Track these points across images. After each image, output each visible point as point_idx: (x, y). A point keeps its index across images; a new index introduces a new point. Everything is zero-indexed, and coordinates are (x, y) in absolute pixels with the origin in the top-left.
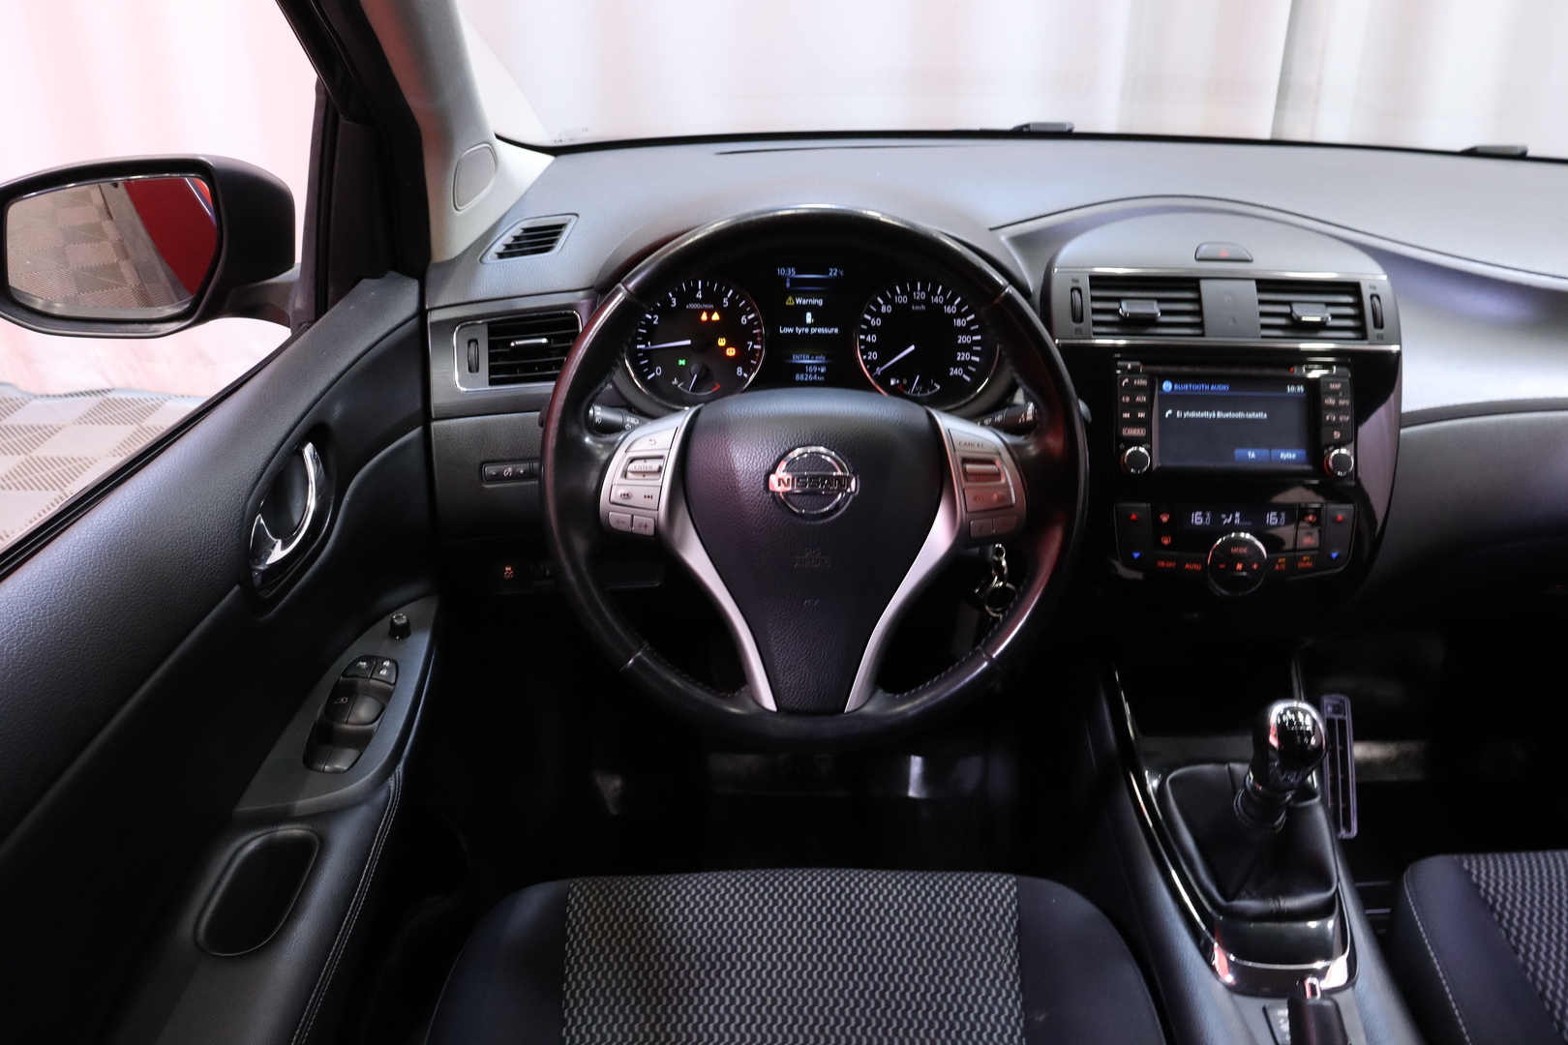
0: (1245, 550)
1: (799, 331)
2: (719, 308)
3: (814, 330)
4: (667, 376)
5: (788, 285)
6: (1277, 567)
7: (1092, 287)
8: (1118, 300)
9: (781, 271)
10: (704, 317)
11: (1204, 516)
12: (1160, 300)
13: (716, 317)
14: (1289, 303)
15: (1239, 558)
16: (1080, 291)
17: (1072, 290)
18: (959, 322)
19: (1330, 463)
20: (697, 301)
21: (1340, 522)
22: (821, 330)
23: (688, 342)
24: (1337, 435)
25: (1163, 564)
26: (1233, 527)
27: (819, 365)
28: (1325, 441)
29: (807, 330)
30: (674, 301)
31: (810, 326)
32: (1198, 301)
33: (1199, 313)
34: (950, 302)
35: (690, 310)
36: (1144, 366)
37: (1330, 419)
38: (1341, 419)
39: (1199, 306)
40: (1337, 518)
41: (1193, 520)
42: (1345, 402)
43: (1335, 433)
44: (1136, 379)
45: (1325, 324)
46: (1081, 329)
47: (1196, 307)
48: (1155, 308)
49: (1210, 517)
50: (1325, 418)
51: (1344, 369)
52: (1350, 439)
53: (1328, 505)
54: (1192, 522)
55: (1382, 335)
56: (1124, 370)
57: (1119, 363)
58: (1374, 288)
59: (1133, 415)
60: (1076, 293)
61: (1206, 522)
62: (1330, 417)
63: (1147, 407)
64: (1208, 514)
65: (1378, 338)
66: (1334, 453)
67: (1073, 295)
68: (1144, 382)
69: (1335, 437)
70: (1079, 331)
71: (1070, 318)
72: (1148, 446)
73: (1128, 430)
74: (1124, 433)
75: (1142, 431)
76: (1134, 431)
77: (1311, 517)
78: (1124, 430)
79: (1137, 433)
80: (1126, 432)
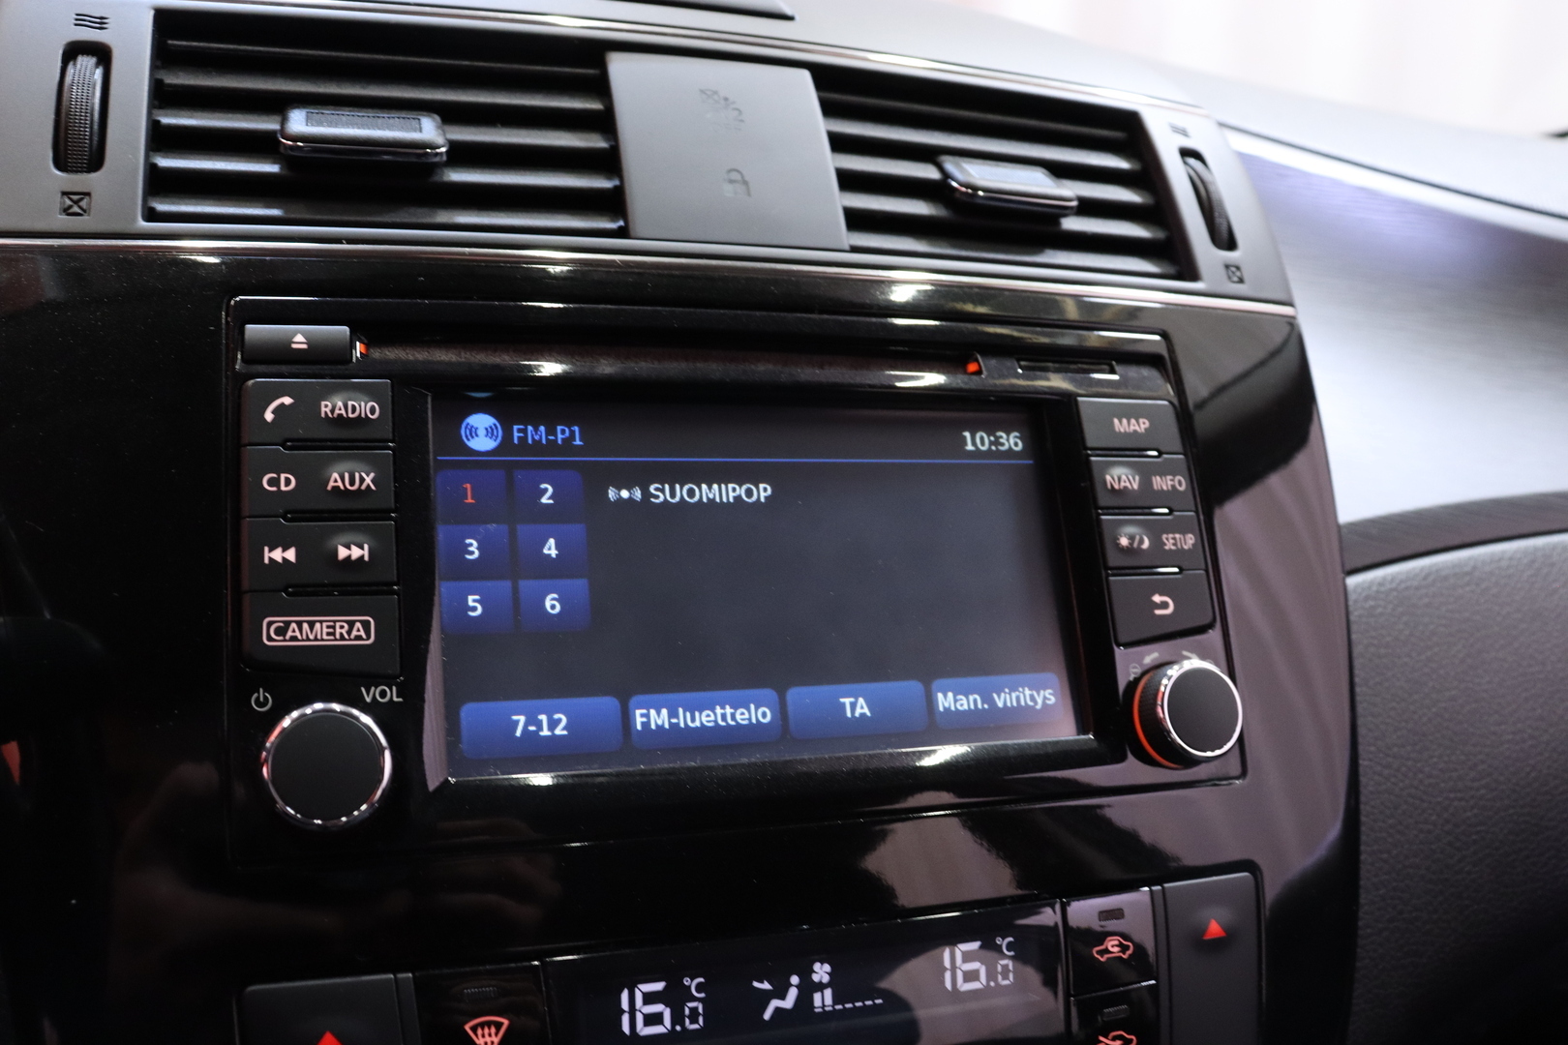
7: (163, 55)
8: (279, 105)
11: (674, 997)
12: (450, 114)
14: (928, 154)
16: (102, 54)
17: (73, 51)
19: (1164, 713)
24: (1165, 605)
28: (1125, 623)
32: (605, 122)
33: (609, 162)
36: (368, 345)
37: (1131, 544)
38: (1169, 546)
39: (607, 140)
40: (1204, 931)
41: (625, 1019)
42: (1173, 483)
43: (1157, 598)
44: (327, 393)
45: (1058, 224)
46: (88, 194)
47: (596, 142)
48: (429, 130)
49: (702, 995)
50: (1115, 540)
51: (1146, 372)
52: (1207, 620)
53: (1166, 885)
54: (626, 1028)
55: (1238, 268)
56: (280, 357)
57: (253, 330)
58: (1184, 133)
59: (316, 554)
60: (86, 63)
61: (697, 1022)
62: (1132, 538)
63: (381, 514)
64: (693, 984)
65: (1229, 278)
66: (1174, 672)
67: (70, 70)
68: (365, 407)
69: (1158, 612)
70: (75, 201)
71: (48, 154)
72: (392, 694)
73: (287, 624)
74: (270, 639)
75: (358, 625)
76: (318, 625)
77: (1113, 946)
78: (270, 624)
79: (333, 634)
80: (281, 631)
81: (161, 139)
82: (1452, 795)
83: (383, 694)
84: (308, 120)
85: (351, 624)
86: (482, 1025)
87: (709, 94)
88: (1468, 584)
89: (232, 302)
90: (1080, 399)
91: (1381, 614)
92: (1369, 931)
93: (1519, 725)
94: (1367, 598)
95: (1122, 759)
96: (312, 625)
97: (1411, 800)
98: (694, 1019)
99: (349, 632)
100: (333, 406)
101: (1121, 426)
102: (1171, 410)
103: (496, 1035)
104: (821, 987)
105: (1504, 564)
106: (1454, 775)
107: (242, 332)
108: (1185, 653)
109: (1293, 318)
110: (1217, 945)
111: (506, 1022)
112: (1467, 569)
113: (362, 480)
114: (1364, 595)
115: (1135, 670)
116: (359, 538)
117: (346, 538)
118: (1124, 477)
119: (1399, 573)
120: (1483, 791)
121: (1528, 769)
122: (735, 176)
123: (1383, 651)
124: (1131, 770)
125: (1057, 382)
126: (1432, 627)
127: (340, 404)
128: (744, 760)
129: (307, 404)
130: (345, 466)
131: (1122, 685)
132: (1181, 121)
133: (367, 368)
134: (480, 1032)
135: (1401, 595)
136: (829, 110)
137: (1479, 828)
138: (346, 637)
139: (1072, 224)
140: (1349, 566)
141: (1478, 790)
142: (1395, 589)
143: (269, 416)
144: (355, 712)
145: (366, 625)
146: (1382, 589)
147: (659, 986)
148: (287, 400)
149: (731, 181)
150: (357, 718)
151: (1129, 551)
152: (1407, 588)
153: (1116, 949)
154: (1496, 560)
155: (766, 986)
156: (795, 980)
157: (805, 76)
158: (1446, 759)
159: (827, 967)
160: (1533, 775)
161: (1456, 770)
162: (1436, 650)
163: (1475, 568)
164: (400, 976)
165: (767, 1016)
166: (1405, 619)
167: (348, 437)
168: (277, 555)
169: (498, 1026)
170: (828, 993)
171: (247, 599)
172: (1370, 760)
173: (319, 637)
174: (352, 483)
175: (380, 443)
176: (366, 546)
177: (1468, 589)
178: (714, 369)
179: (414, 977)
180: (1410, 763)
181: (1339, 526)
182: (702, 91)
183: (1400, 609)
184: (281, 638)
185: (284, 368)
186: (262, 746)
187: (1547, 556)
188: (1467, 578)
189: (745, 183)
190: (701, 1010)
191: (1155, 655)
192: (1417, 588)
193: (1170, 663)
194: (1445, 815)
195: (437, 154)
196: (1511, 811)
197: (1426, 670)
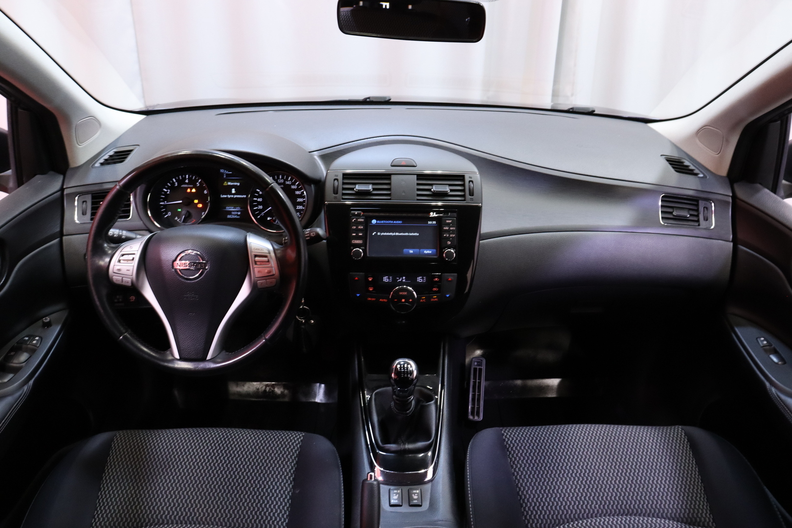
0: (406, 293)
1: (229, 196)
2: (195, 187)
3: (235, 196)
4: (173, 216)
5: (225, 176)
6: (421, 301)
7: (344, 178)
8: (355, 184)
9: (222, 171)
10: (189, 190)
11: (389, 278)
12: (373, 184)
13: (194, 190)
14: (431, 185)
15: (403, 297)
16: (337, 180)
17: (335, 180)
18: (298, 193)
19: (445, 255)
20: (186, 183)
21: (449, 281)
22: (238, 196)
23: (181, 202)
25: (370, 299)
26: (402, 283)
27: (237, 211)
28: (444, 245)
29: (232, 196)
30: (176, 184)
31: (234, 194)
32: (389, 184)
33: (390, 190)
34: (293, 184)
35: (183, 187)
36: (363, 213)
39: (391, 186)
43: (448, 242)
44: (359, 218)
47: (389, 188)
48: (370, 187)
50: (444, 235)
54: (384, 280)
56: (354, 215)
57: (352, 212)
59: (357, 234)
61: (391, 281)
63: (363, 231)
64: (391, 277)
65: (471, 200)
66: (446, 251)
67: (335, 182)
68: (362, 220)
70: (335, 198)
71: (332, 192)
72: (363, 248)
73: (354, 241)
77: (437, 279)
78: (352, 242)
79: (358, 242)
81: (343, 189)
84: (358, 186)
85: (360, 241)
86: (370, 278)
89: (350, 209)
96: (356, 241)
111: (372, 278)
117: (360, 233)
122: (404, 192)
127: (360, 220)
129: (357, 220)
130: (360, 226)
133: (363, 216)
136: (417, 180)
143: (353, 221)
144: (360, 249)
147: (387, 277)
148: (355, 220)
155: (398, 278)
156: (401, 278)
157: (416, 176)
159: (405, 277)
165: (398, 282)
167: (361, 223)
168: (354, 234)
170: (405, 280)
171: (351, 239)
174: (361, 228)
175: (363, 224)
176: (362, 234)
179: (364, 274)
186: (351, 253)
195: (371, 190)
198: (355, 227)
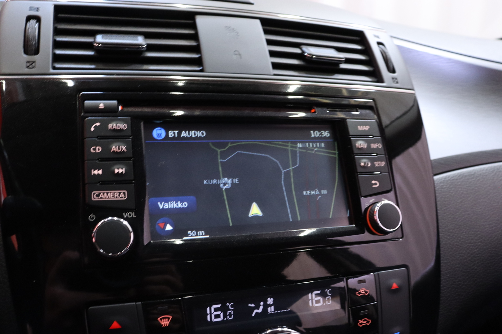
7: (57, 19)
8: (93, 34)
11: (224, 309)
12: (147, 36)
14: (297, 45)
16: (38, 19)
17: (29, 18)
19: (377, 217)
24: (376, 184)
28: (363, 190)
32: (195, 37)
33: (197, 49)
36: (123, 107)
37: (365, 165)
38: (377, 165)
39: (197, 43)
40: (391, 287)
41: (209, 316)
42: (377, 146)
43: (373, 182)
44: (110, 122)
45: (339, 66)
46: (34, 62)
47: (192, 43)
48: (140, 40)
49: (233, 308)
50: (360, 163)
51: (368, 111)
52: (389, 189)
53: (379, 272)
54: (209, 319)
55: (396, 79)
56: (95, 111)
57: (87, 102)
58: (378, 37)
59: (108, 172)
60: (33, 22)
61: (231, 317)
62: (365, 163)
63: (128, 159)
64: (229, 305)
65: (394, 82)
66: (379, 205)
67: (28, 24)
68: (123, 126)
69: (374, 186)
70: (31, 64)
71: (22, 50)
72: (133, 215)
73: (100, 194)
74: (94, 198)
75: (121, 194)
76: (109, 194)
77: (363, 291)
78: (94, 194)
79: (114, 196)
80: (98, 196)
81: (57, 45)
82: (470, 245)
83: (130, 215)
84: (103, 38)
85: (120, 193)
86: (164, 318)
87: (228, 28)
88: (473, 178)
89: (80, 95)
90: (347, 120)
91: (446, 188)
92: (445, 288)
93: (491, 222)
94: (441, 183)
95: (363, 233)
96: (107, 193)
97: (457, 246)
98: (230, 316)
99: (119, 195)
100: (112, 126)
101: (361, 128)
102: (376, 123)
103: (168, 321)
104: (270, 306)
105: (484, 171)
106: (470, 238)
107: (83, 103)
108: (383, 199)
109: (414, 94)
110: (396, 291)
111: (171, 317)
112: (472, 173)
113: (122, 149)
114: (440, 181)
115: (367, 204)
116: (122, 166)
117: (118, 166)
118: (362, 144)
119: (451, 175)
120: (480, 243)
121: (494, 236)
122: (236, 53)
123: (446, 199)
124: (367, 236)
125: (340, 115)
126: (462, 192)
127: (115, 125)
128: (244, 234)
129: (104, 125)
130: (117, 144)
131: (363, 209)
132: (377, 33)
133: (123, 114)
134: (163, 320)
135: (452, 181)
136: (266, 32)
137: (478, 255)
138: (118, 197)
139: (343, 66)
140: (435, 173)
141: (478, 243)
142: (449, 180)
143: (92, 129)
144: (122, 220)
145: (124, 193)
146: (446, 180)
147: (219, 306)
148: (98, 124)
149: (236, 54)
150: (122, 222)
151: (364, 167)
152: (453, 180)
153: (364, 292)
154: (482, 170)
155: (253, 305)
156: (262, 303)
157: (258, 21)
158: (467, 233)
159: (272, 299)
160: (496, 238)
161: (471, 237)
162: (463, 199)
163: (475, 173)
164: (137, 303)
165: (253, 315)
166: (453, 189)
167: (118, 135)
168: (96, 172)
169: (169, 318)
170: (273, 307)
171: (87, 185)
172: (443, 234)
173: (109, 197)
174: (119, 149)
175: (128, 137)
176: (124, 169)
177: (473, 179)
178: (232, 112)
179: (142, 304)
180: (456, 235)
181: (431, 161)
182: (226, 27)
183: (451, 186)
184: (98, 198)
185: (97, 114)
186: (92, 232)
187: (498, 168)
188: (473, 176)
189: (240, 55)
190: (232, 313)
191: (373, 200)
192: (457, 179)
193: (378, 202)
194: (468, 251)
195: (143, 48)
196: (489, 250)
197: (460, 205)
198: (99, 149)
